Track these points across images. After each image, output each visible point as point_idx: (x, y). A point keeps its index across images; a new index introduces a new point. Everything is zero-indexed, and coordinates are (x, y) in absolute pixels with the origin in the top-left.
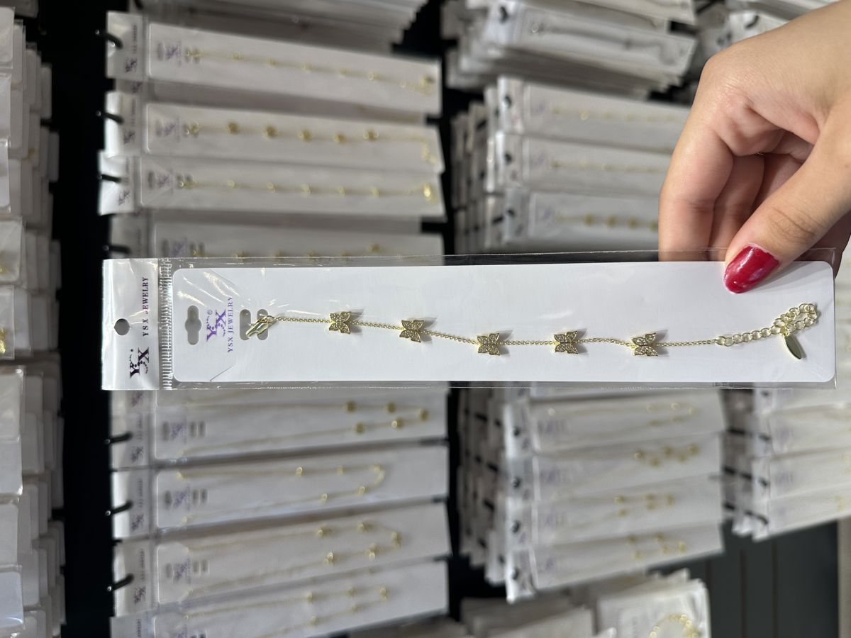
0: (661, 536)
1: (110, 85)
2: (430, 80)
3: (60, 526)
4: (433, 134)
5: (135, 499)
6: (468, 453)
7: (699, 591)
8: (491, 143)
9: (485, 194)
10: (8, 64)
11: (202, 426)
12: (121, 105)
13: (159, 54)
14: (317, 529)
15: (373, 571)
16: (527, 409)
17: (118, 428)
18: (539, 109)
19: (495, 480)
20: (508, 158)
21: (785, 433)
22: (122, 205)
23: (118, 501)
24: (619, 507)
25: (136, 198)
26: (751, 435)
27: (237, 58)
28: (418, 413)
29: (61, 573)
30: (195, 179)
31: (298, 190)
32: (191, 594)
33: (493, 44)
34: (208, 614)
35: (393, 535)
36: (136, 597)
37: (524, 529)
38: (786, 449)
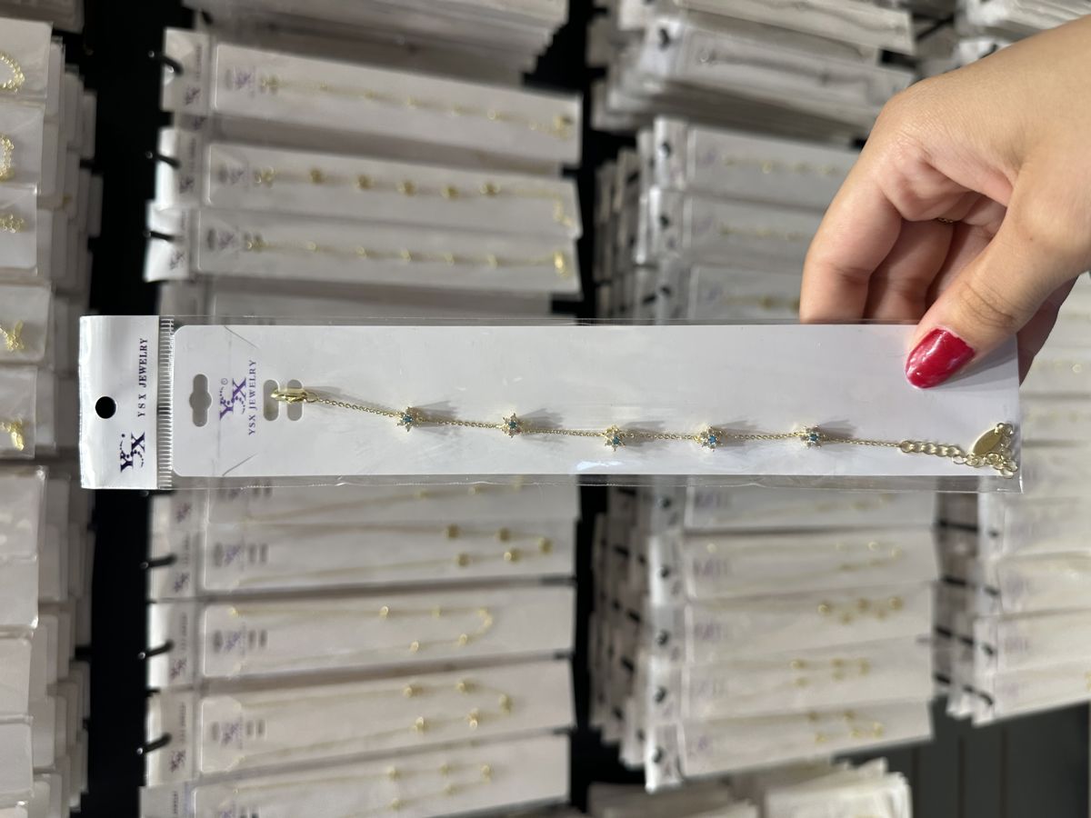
0: (850, 714)
1: (166, 119)
2: (567, 120)
3: (84, 669)
4: (569, 189)
5: (177, 639)
6: (603, 597)
7: (898, 789)
8: (643, 201)
9: (635, 266)
10: (41, 92)
11: (264, 549)
12: (178, 145)
13: (227, 82)
14: (404, 686)
15: (475, 743)
16: (680, 544)
17: (158, 549)
18: (707, 159)
19: (637, 633)
20: (665, 221)
21: (1018, 586)
22: (174, 270)
23: (155, 640)
24: (796, 675)
25: (191, 259)
26: (974, 587)
27: (325, 89)
28: (538, 543)
29: (84, 727)
30: (266, 239)
31: (395, 255)
32: (241, 762)
33: (650, 76)
34: (262, 788)
35: (501, 699)
36: (173, 762)
37: (671, 698)
38: (1018, 608)
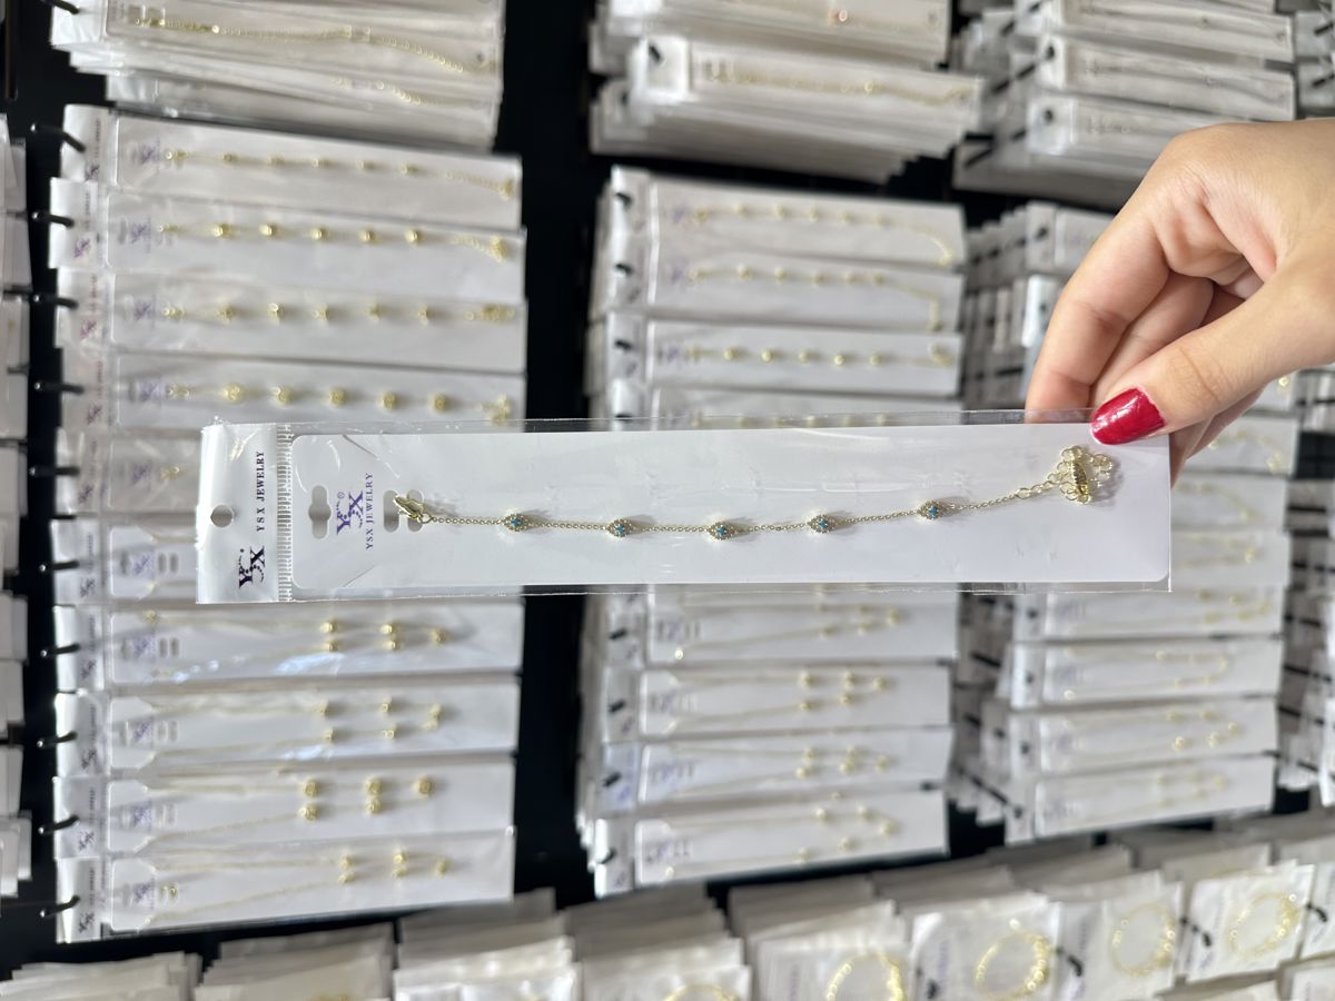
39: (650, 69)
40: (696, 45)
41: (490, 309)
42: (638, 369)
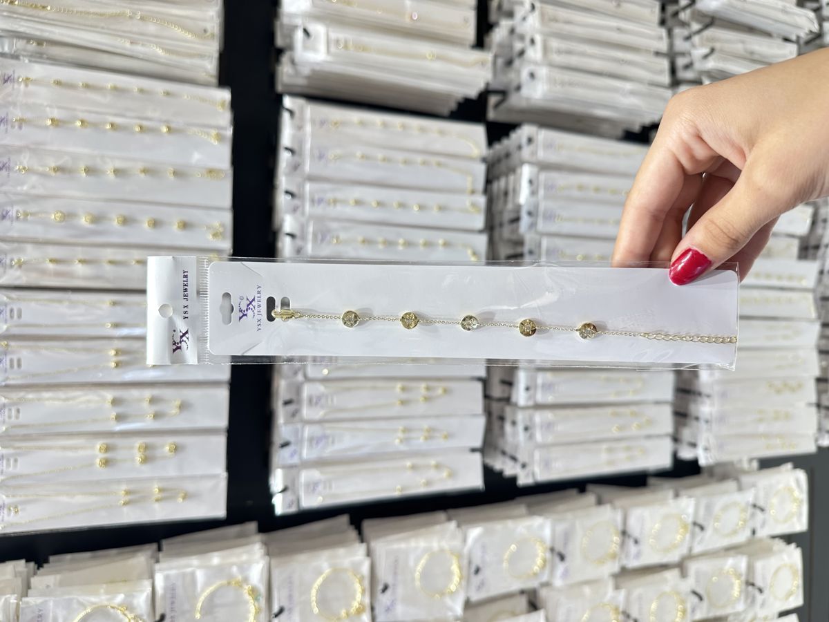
39: (304, 42)
40: (330, 29)
41: (211, 171)
42: (300, 209)
